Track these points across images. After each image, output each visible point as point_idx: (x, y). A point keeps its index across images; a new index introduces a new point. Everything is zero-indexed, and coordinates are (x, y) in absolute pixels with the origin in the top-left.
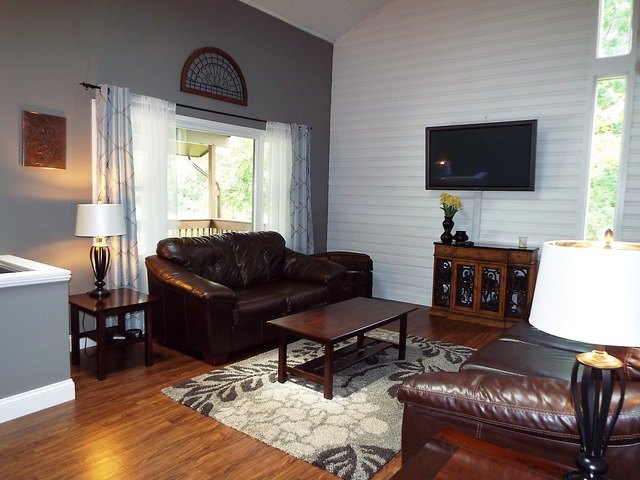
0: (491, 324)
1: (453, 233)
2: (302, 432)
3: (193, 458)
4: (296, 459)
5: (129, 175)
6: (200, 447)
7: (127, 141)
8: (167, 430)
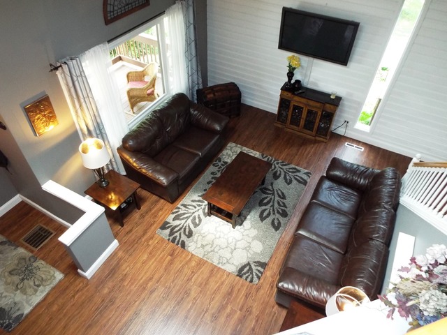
0: (308, 137)
1: (293, 81)
2: (228, 256)
3: (189, 279)
4: (229, 273)
5: (95, 111)
6: (189, 272)
7: (88, 91)
8: (171, 263)
